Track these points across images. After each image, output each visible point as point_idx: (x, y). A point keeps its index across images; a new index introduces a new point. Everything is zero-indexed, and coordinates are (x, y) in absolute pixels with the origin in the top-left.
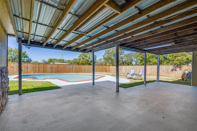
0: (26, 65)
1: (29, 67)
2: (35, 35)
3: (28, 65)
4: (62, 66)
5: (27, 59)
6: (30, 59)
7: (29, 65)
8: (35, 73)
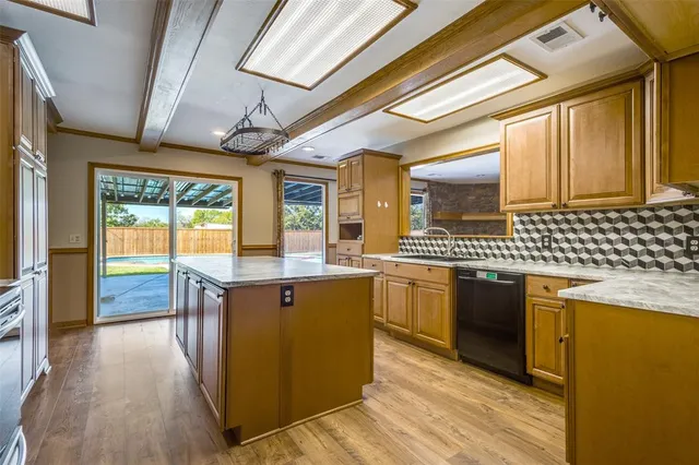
0: (118, 231)
1: (126, 237)
2: (123, 184)
3: (123, 235)
4: (216, 236)
5: (122, 215)
6: (132, 216)
7: (128, 233)
8: (142, 252)
